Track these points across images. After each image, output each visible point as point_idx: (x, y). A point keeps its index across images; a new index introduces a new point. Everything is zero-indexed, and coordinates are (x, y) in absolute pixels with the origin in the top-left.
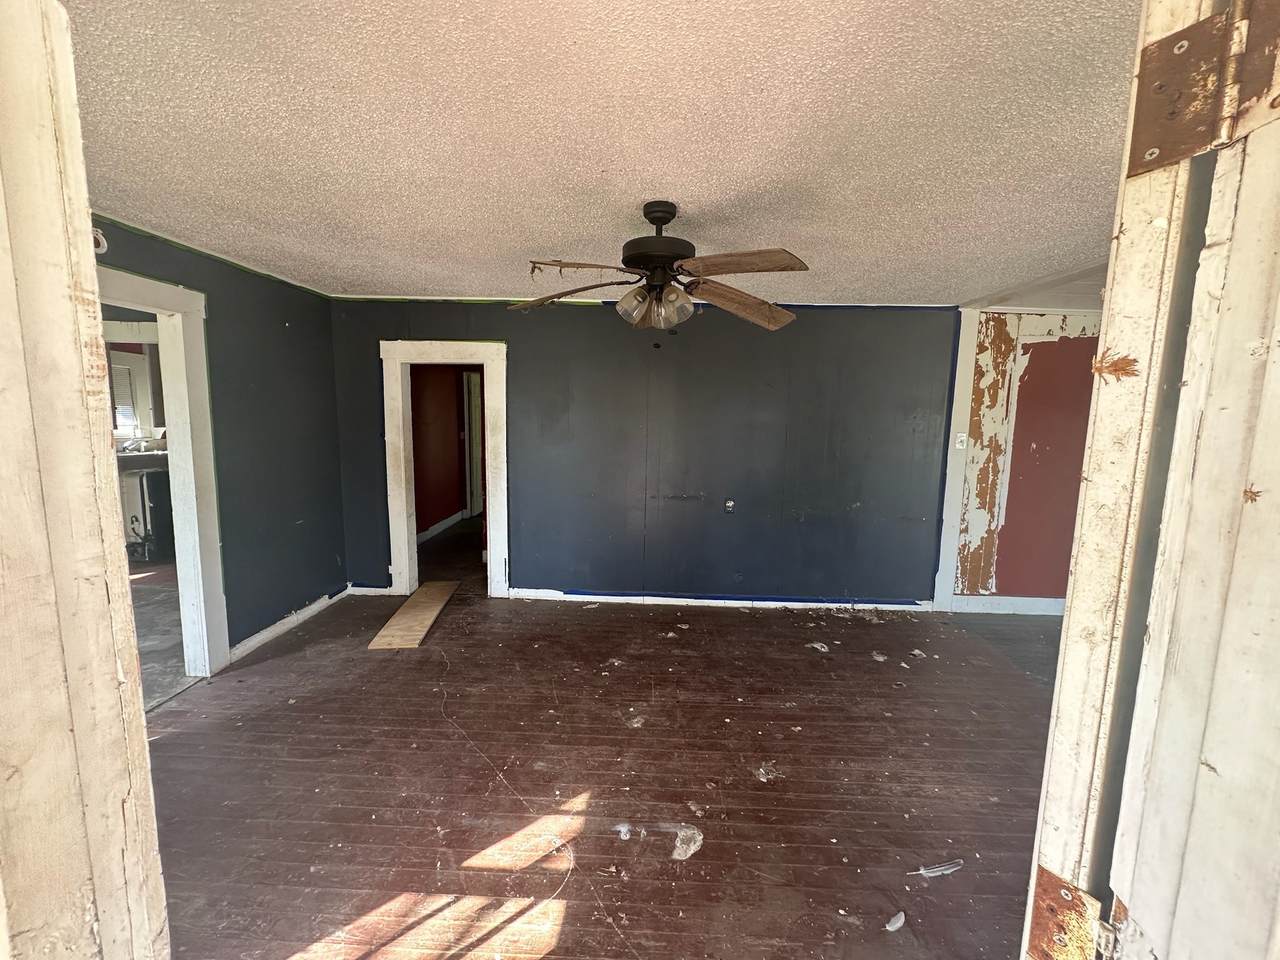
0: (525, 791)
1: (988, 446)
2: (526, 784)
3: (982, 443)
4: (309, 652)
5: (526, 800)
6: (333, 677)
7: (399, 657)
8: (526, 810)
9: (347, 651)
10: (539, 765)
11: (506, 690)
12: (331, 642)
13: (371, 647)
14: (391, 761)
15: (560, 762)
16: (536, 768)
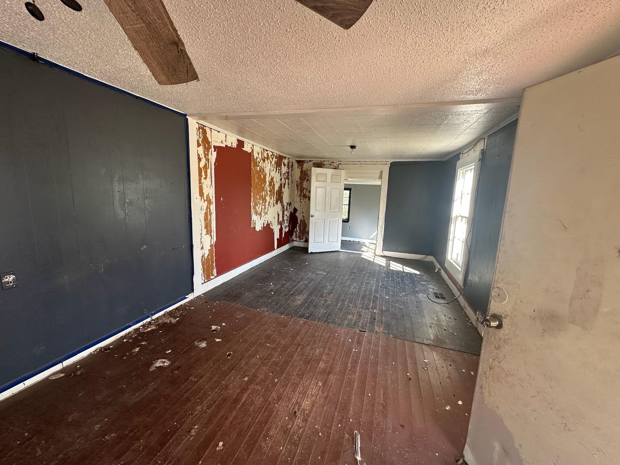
1: (206, 200)
3: (204, 198)
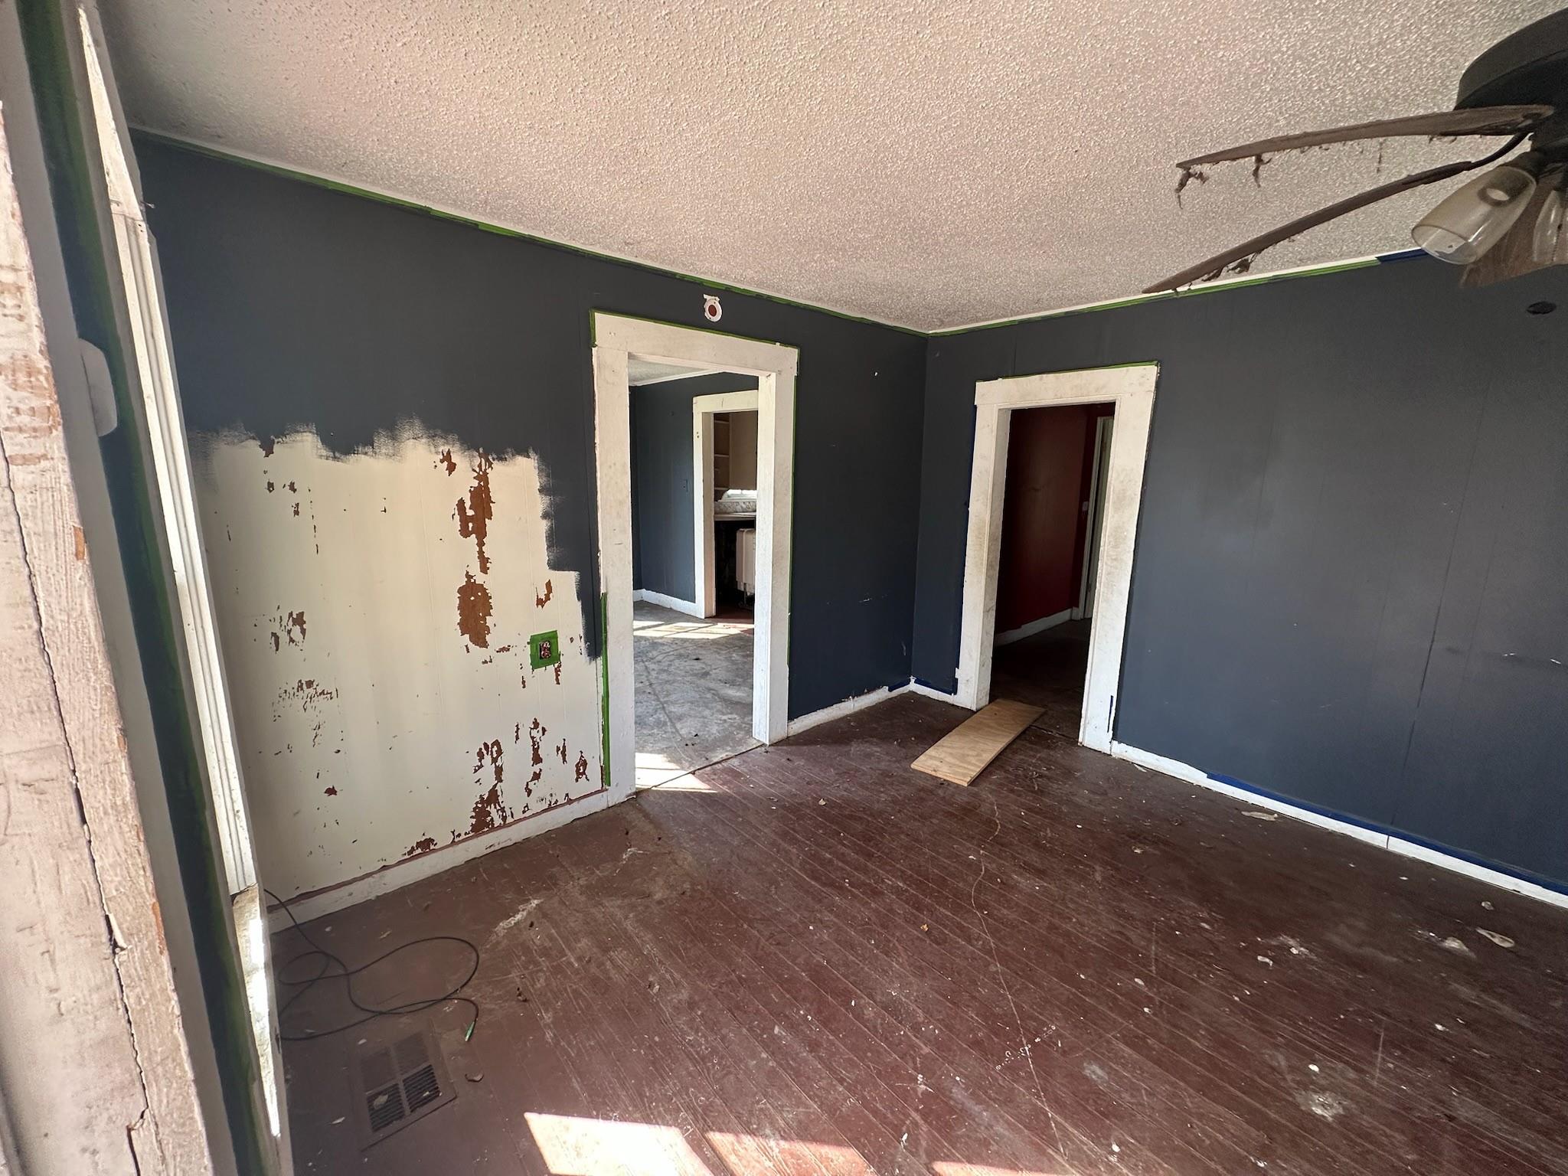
0: (1058, 1104)
2: (1064, 1094)
4: (855, 748)
5: (1056, 1122)
6: (867, 789)
7: (940, 792)
8: (1052, 1142)
9: (889, 761)
10: (1094, 1071)
11: (1071, 906)
12: (877, 745)
13: (916, 765)
14: (893, 935)
15: (1134, 1089)
16: (1087, 1072)
